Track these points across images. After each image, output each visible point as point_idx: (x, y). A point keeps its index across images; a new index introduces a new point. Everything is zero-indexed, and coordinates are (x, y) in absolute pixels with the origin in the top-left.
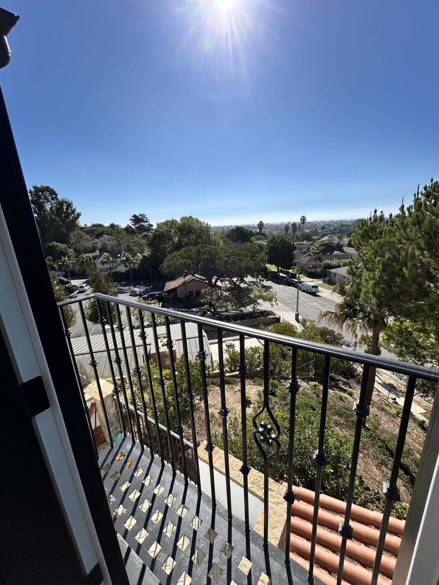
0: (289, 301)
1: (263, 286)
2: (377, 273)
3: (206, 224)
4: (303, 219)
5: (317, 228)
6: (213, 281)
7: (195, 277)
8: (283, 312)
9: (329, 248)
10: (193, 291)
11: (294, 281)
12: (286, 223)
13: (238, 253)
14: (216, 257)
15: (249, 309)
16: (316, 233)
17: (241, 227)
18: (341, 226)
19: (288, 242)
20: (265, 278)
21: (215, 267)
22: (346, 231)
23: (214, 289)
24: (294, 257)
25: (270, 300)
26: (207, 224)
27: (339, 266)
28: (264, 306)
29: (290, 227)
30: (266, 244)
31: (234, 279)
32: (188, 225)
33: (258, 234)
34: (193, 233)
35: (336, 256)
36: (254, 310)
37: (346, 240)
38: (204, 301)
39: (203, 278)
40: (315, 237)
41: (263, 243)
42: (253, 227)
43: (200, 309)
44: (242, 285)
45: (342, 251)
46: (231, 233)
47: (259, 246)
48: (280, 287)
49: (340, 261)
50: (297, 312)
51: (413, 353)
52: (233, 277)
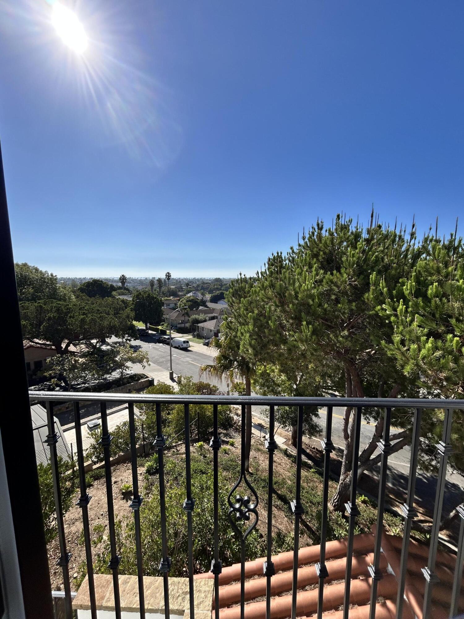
0: (161, 360)
1: (131, 347)
2: (251, 327)
3: (50, 274)
4: (168, 275)
5: (182, 284)
6: (63, 346)
7: (33, 342)
8: (156, 373)
9: (195, 304)
10: (29, 363)
11: (164, 338)
12: (151, 278)
13: (98, 310)
14: (67, 316)
15: (116, 375)
16: (181, 289)
17: (98, 281)
18: (202, 283)
19: (156, 298)
20: (132, 337)
21: (67, 327)
22: (207, 289)
23: (66, 356)
24: (163, 313)
25: (140, 361)
26: (52, 275)
27: (205, 321)
28: (134, 369)
29: (156, 282)
30: (131, 299)
31: (93, 341)
32: (21, 274)
33: (120, 288)
34: (29, 285)
35: (202, 311)
36: (122, 375)
37: (208, 297)
38: (50, 374)
39: (48, 343)
40: (180, 293)
41: (126, 298)
42: (113, 281)
43: (42, 386)
44: (104, 348)
45: (206, 306)
46: (86, 286)
47: (123, 301)
48: (150, 346)
49: (206, 315)
50: (171, 370)
51: (272, 391)
52: (92, 339)
